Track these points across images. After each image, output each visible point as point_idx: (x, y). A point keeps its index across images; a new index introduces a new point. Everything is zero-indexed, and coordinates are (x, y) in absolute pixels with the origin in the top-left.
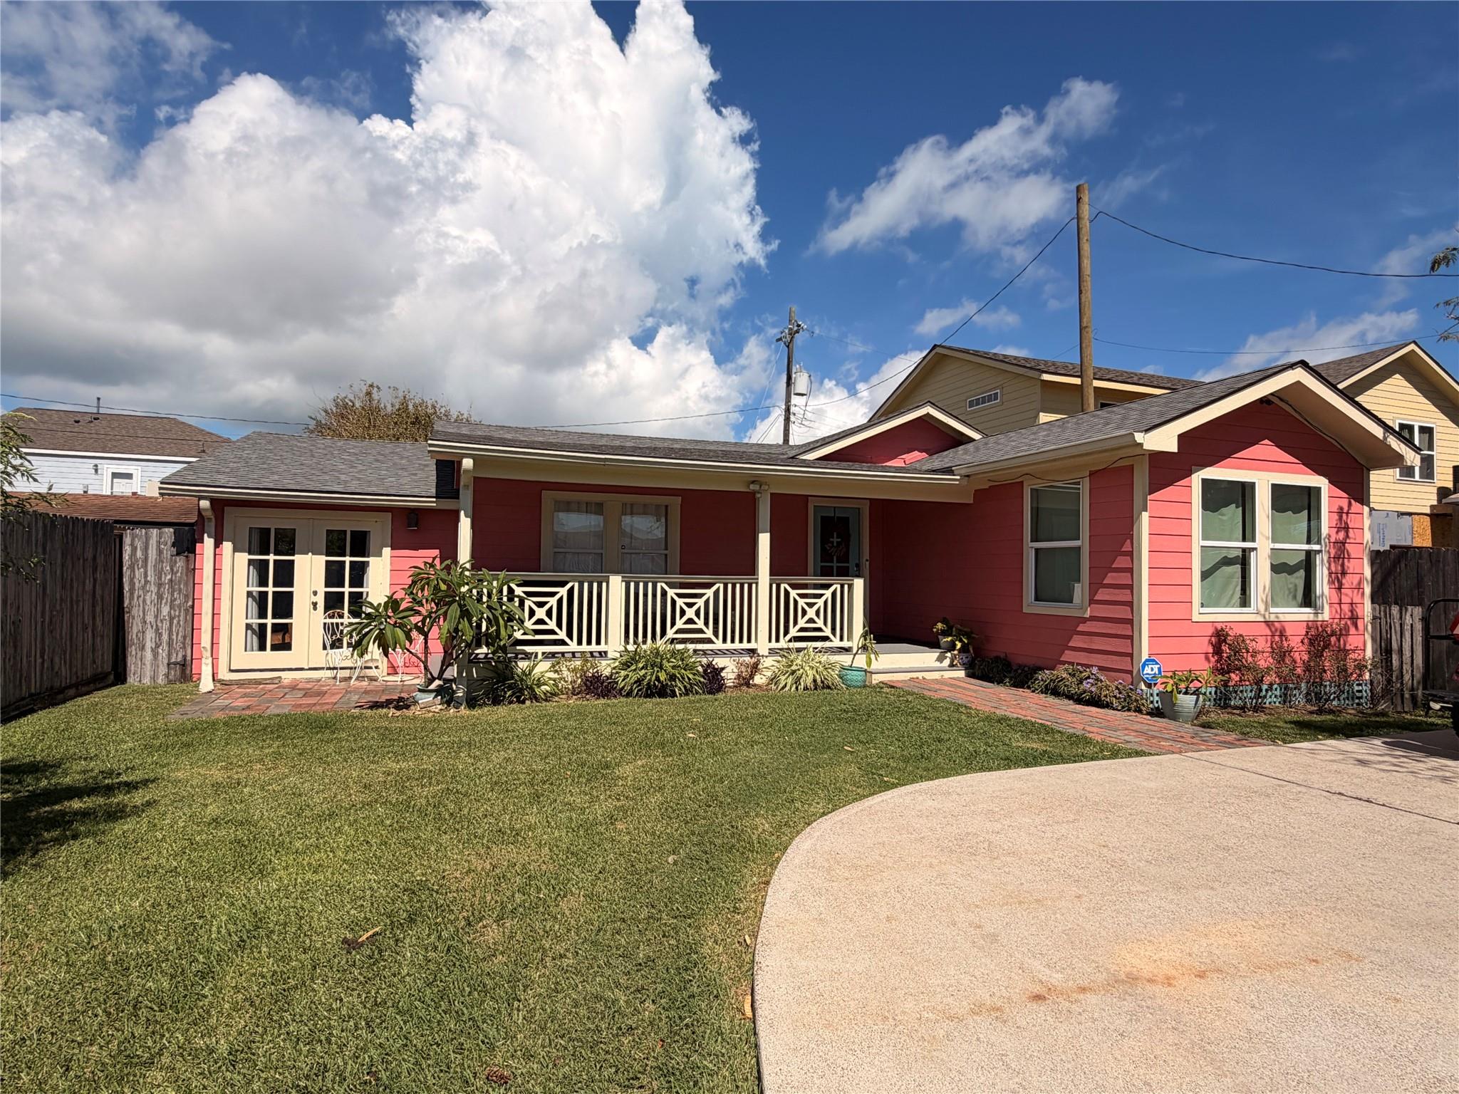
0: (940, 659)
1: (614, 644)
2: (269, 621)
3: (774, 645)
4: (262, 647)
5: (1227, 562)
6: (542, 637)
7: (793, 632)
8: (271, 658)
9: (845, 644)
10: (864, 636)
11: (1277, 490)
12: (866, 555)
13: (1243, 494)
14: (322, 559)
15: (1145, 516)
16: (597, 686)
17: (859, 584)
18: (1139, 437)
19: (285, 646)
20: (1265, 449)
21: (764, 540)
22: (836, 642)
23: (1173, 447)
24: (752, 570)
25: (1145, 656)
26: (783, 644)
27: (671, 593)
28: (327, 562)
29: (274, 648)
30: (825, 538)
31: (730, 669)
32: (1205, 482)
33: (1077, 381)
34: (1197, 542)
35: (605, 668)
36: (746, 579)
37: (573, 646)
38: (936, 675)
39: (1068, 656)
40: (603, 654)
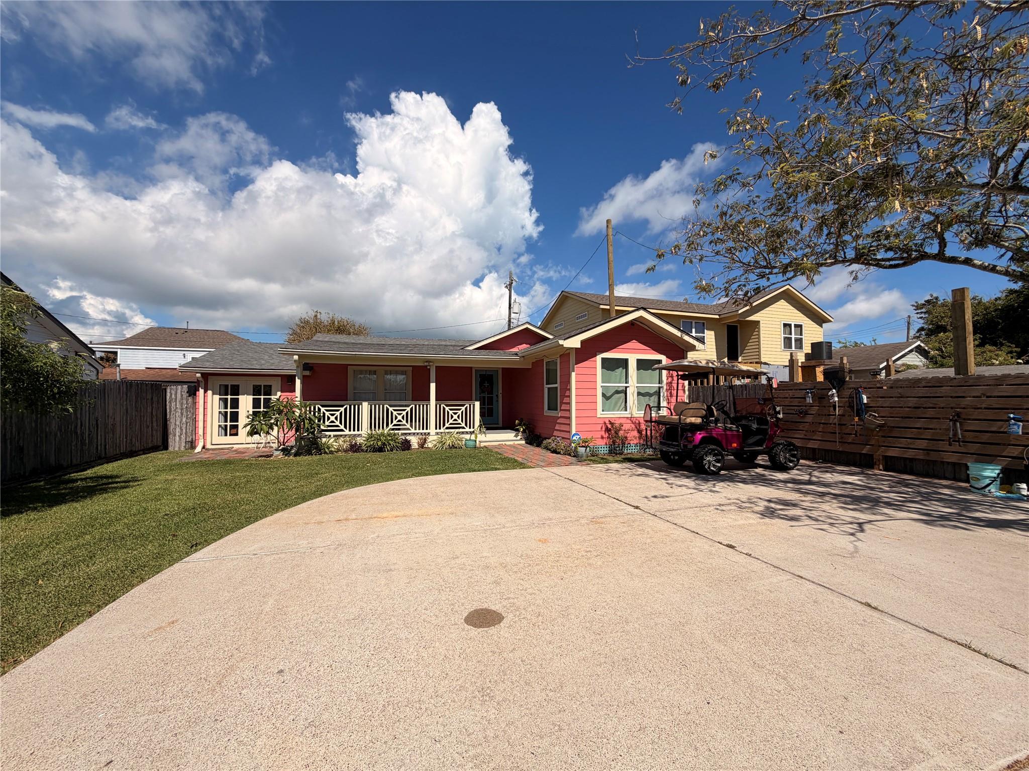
0: (516, 436)
1: (365, 430)
2: (229, 424)
3: (438, 430)
4: (226, 435)
5: (617, 392)
6: (333, 428)
7: (447, 425)
8: (230, 439)
9: (472, 430)
10: (480, 426)
11: (639, 361)
12: (500, 391)
13: (624, 363)
14: (252, 397)
15: (573, 374)
16: (355, 448)
17: (477, 404)
18: (561, 342)
19: (236, 434)
20: (634, 344)
21: (433, 386)
22: (467, 429)
23: (579, 346)
25: (574, 432)
26: (442, 430)
27: (391, 409)
29: (231, 435)
30: (481, 384)
31: (414, 441)
32: (603, 359)
33: (608, 307)
34: (599, 383)
35: (359, 440)
36: (425, 403)
37: (347, 432)
38: (511, 443)
39: (555, 433)
40: (359, 435)
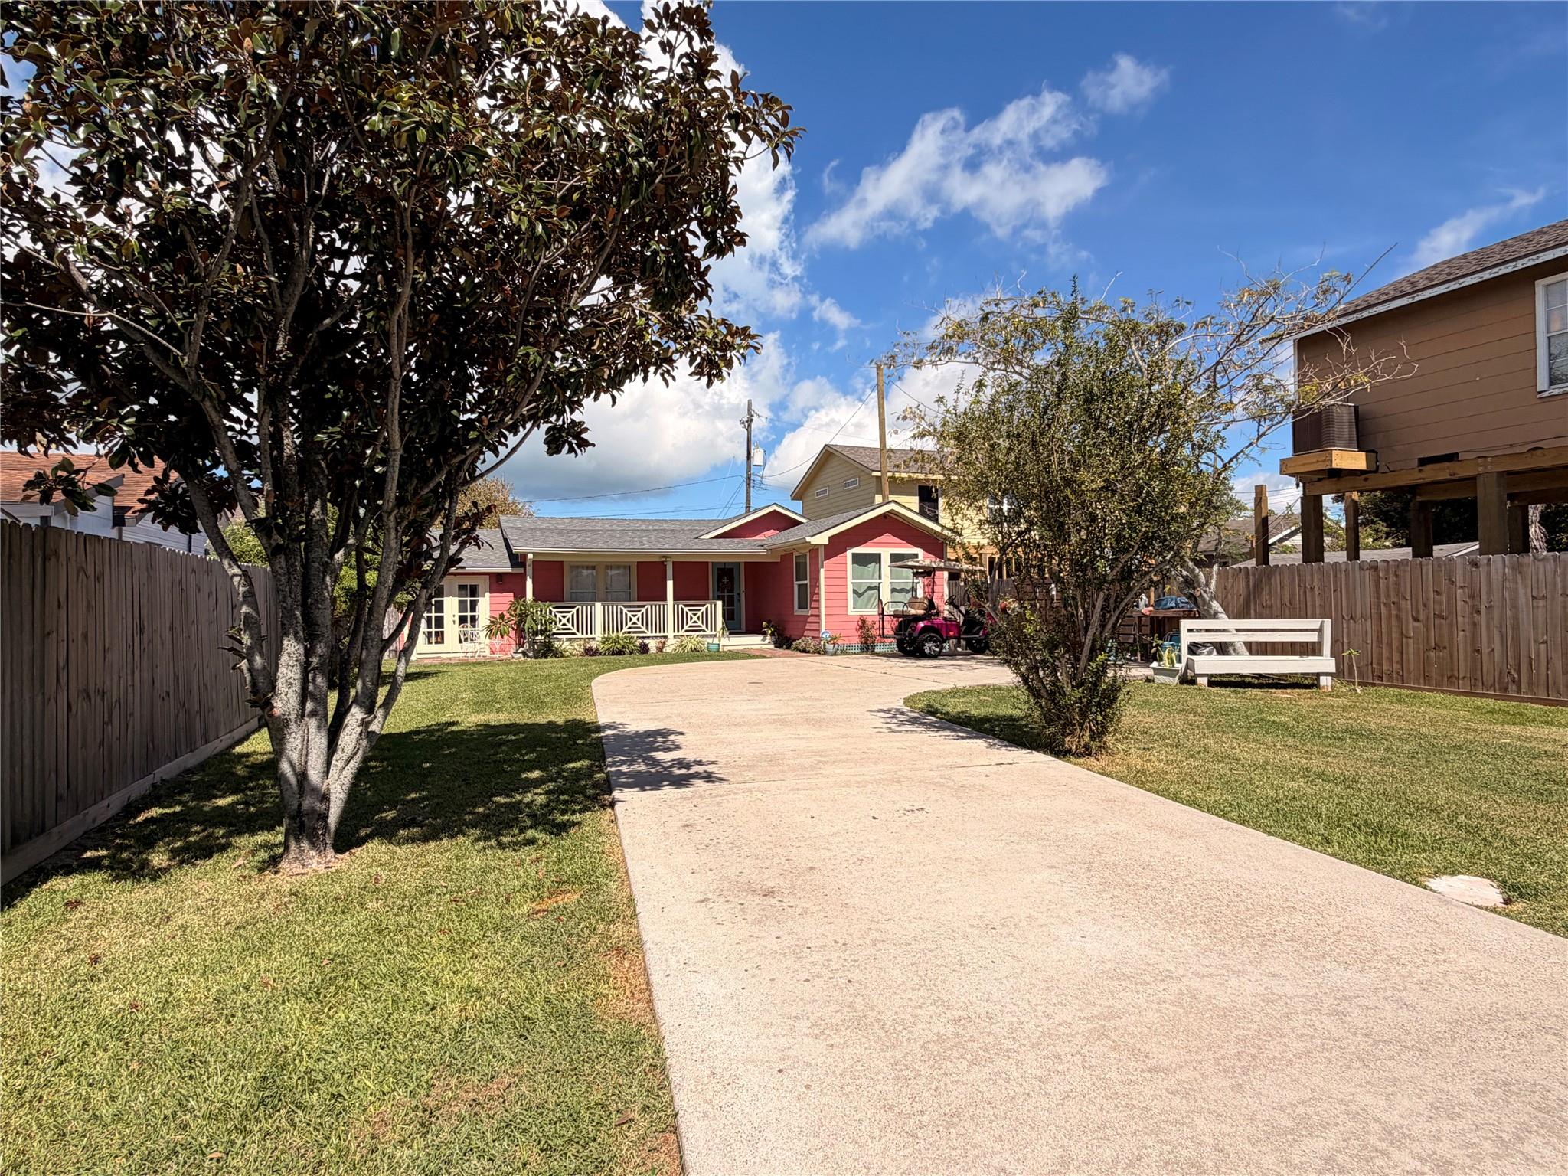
0: (763, 640)
1: (598, 634)
2: (433, 630)
3: (676, 634)
4: (430, 643)
5: (870, 588)
6: (566, 631)
7: (686, 628)
8: (435, 648)
9: (713, 633)
10: (723, 629)
11: (892, 555)
12: (743, 588)
13: (877, 558)
14: (457, 599)
15: (822, 571)
16: (589, 652)
17: (719, 604)
18: (808, 539)
19: (442, 642)
20: (887, 537)
21: (670, 584)
22: (708, 632)
23: (827, 542)
24: (664, 598)
25: (823, 630)
26: (681, 633)
27: (625, 610)
28: (460, 602)
29: (437, 643)
30: (719, 580)
31: (653, 645)
32: (854, 555)
34: (850, 580)
35: (594, 645)
36: (661, 603)
37: (579, 635)
38: (758, 647)
39: (806, 633)
40: (594, 639)
